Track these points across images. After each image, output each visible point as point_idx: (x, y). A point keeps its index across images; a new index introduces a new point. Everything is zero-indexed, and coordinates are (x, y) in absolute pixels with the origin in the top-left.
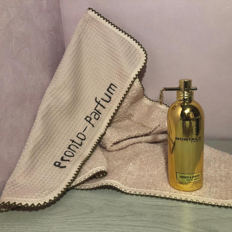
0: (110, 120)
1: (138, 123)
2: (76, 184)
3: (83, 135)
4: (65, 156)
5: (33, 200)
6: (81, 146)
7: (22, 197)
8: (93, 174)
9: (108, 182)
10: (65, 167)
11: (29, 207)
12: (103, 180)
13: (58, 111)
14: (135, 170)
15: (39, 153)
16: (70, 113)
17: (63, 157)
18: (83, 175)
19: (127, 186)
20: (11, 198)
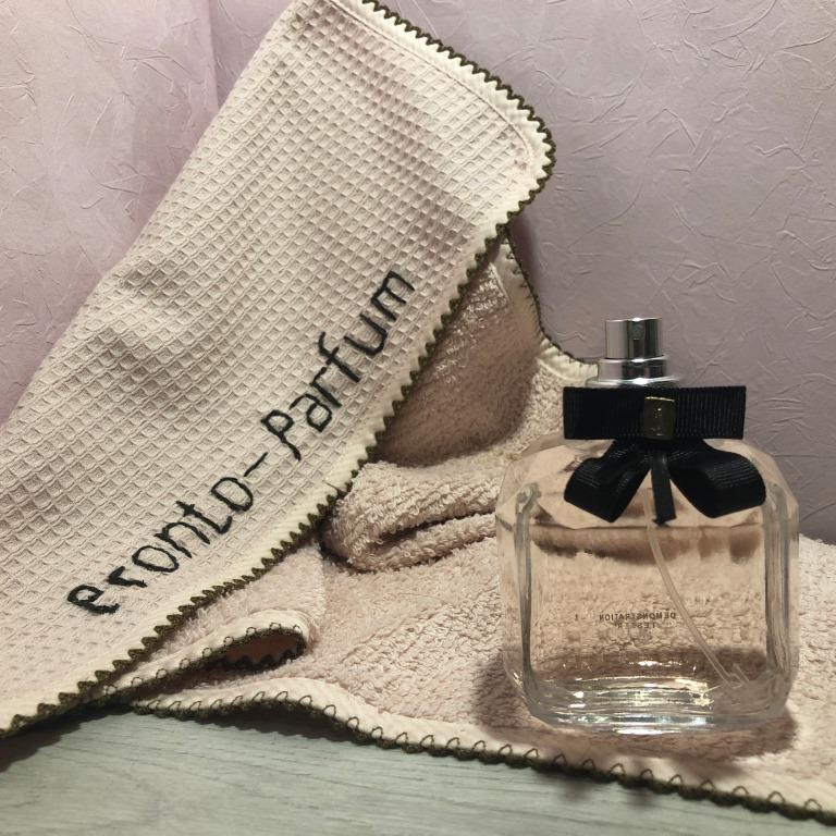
0: (377, 434)
2: (139, 682)
3: (242, 486)
8: (229, 641)
16: (192, 390)
17: (120, 570)
18: (186, 646)
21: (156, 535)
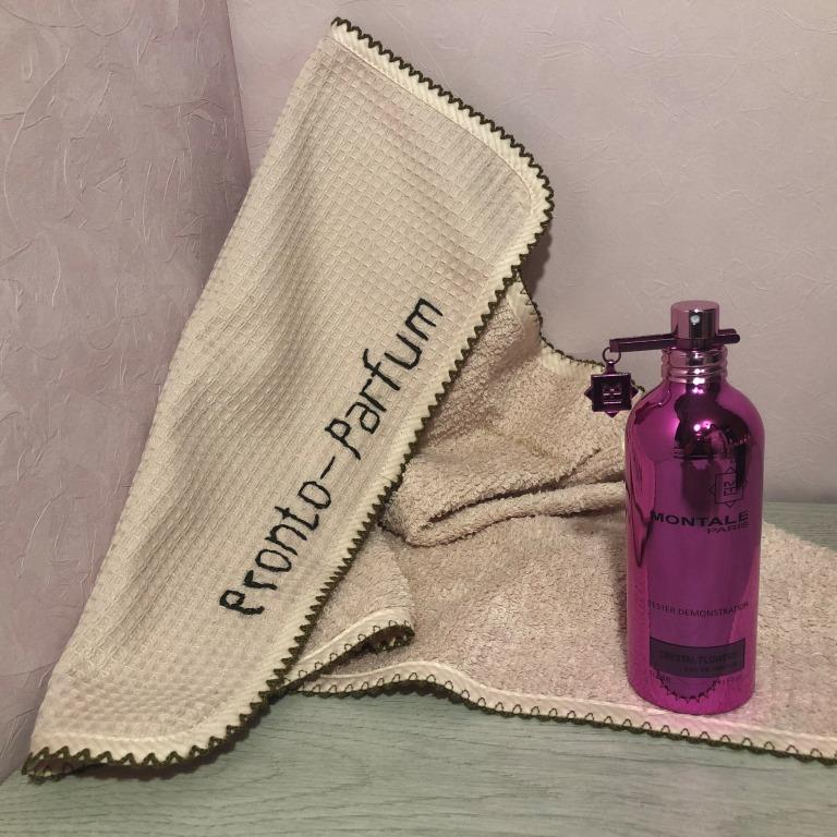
0: (417, 432)
1: (520, 442)
2: (303, 675)
3: (321, 488)
4: (258, 571)
5: (152, 740)
6: (316, 530)
7: (111, 729)
8: (362, 638)
9: (420, 668)
10: (260, 610)
11: (138, 765)
12: (399, 661)
13: (230, 403)
14: (514, 620)
15: (166, 560)
16: (271, 411)
17: (250, 574)
18: (327, 641)
19: (489, 683)
20: (73, 734)
21: (267, 539)
